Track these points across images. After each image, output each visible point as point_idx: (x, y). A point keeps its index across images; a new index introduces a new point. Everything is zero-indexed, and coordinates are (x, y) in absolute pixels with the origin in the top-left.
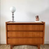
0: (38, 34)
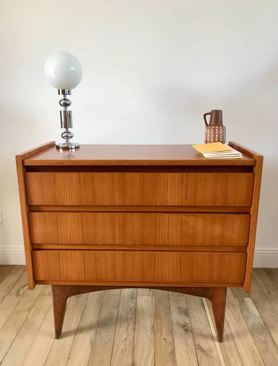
0: (217, 230)
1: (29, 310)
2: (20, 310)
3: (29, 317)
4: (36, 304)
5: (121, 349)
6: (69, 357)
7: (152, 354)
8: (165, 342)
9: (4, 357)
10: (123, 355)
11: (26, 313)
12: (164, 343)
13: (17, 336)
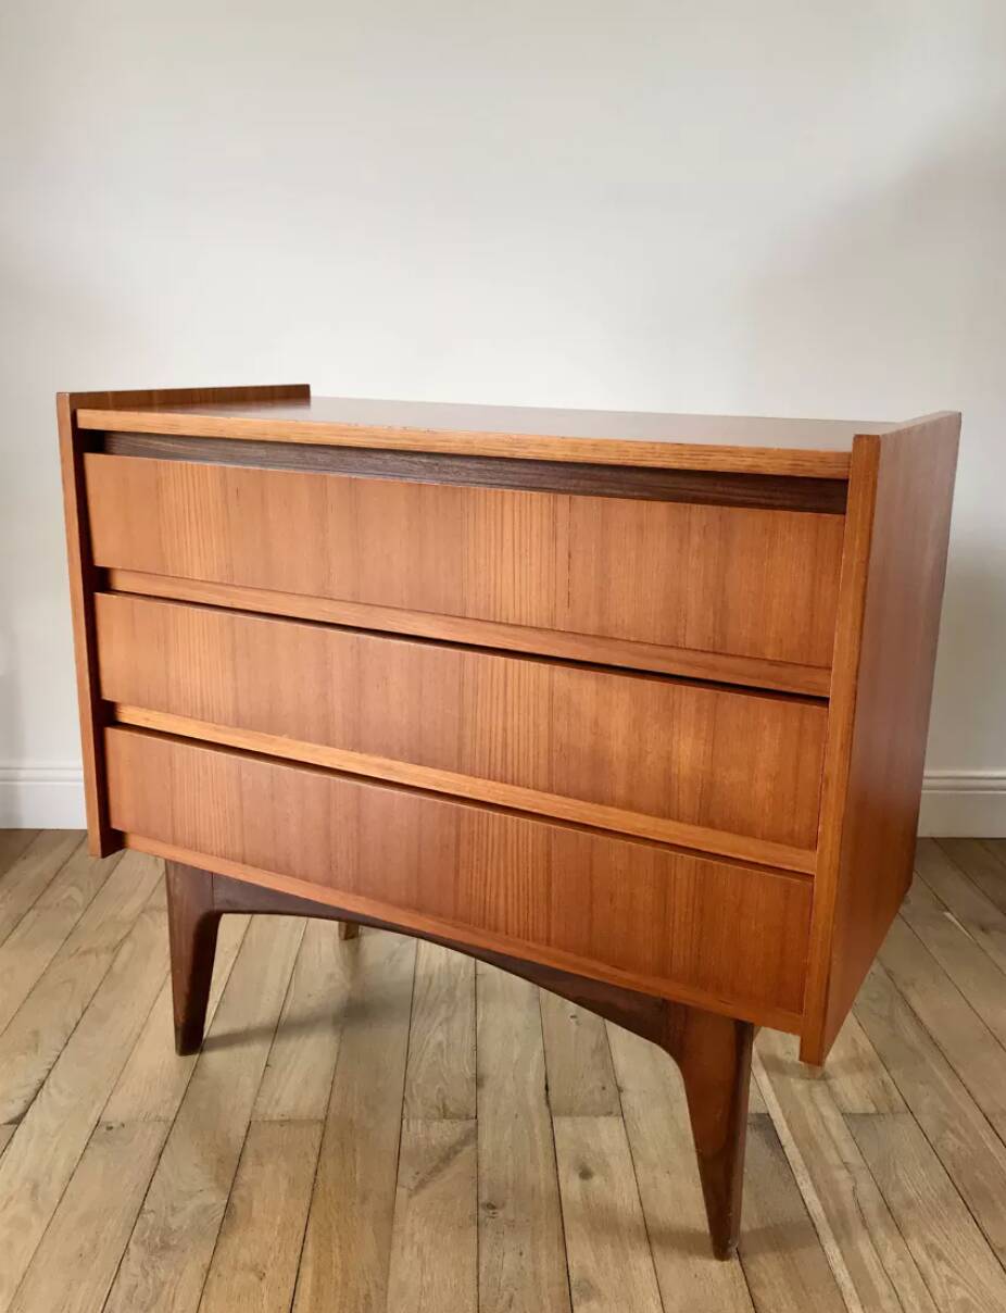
1: (114, 949)
2: (81, 950)
3: (117, 966)
4: (134, 934)
5: (433, 1043)
6: (267, 1065)
7: (537, 1055)
8: (577, 1023)
9: (50, 1071)
10: (442, 1056)
11: (105, 958)
12: (574, 1027)
13: (83, 1014)
